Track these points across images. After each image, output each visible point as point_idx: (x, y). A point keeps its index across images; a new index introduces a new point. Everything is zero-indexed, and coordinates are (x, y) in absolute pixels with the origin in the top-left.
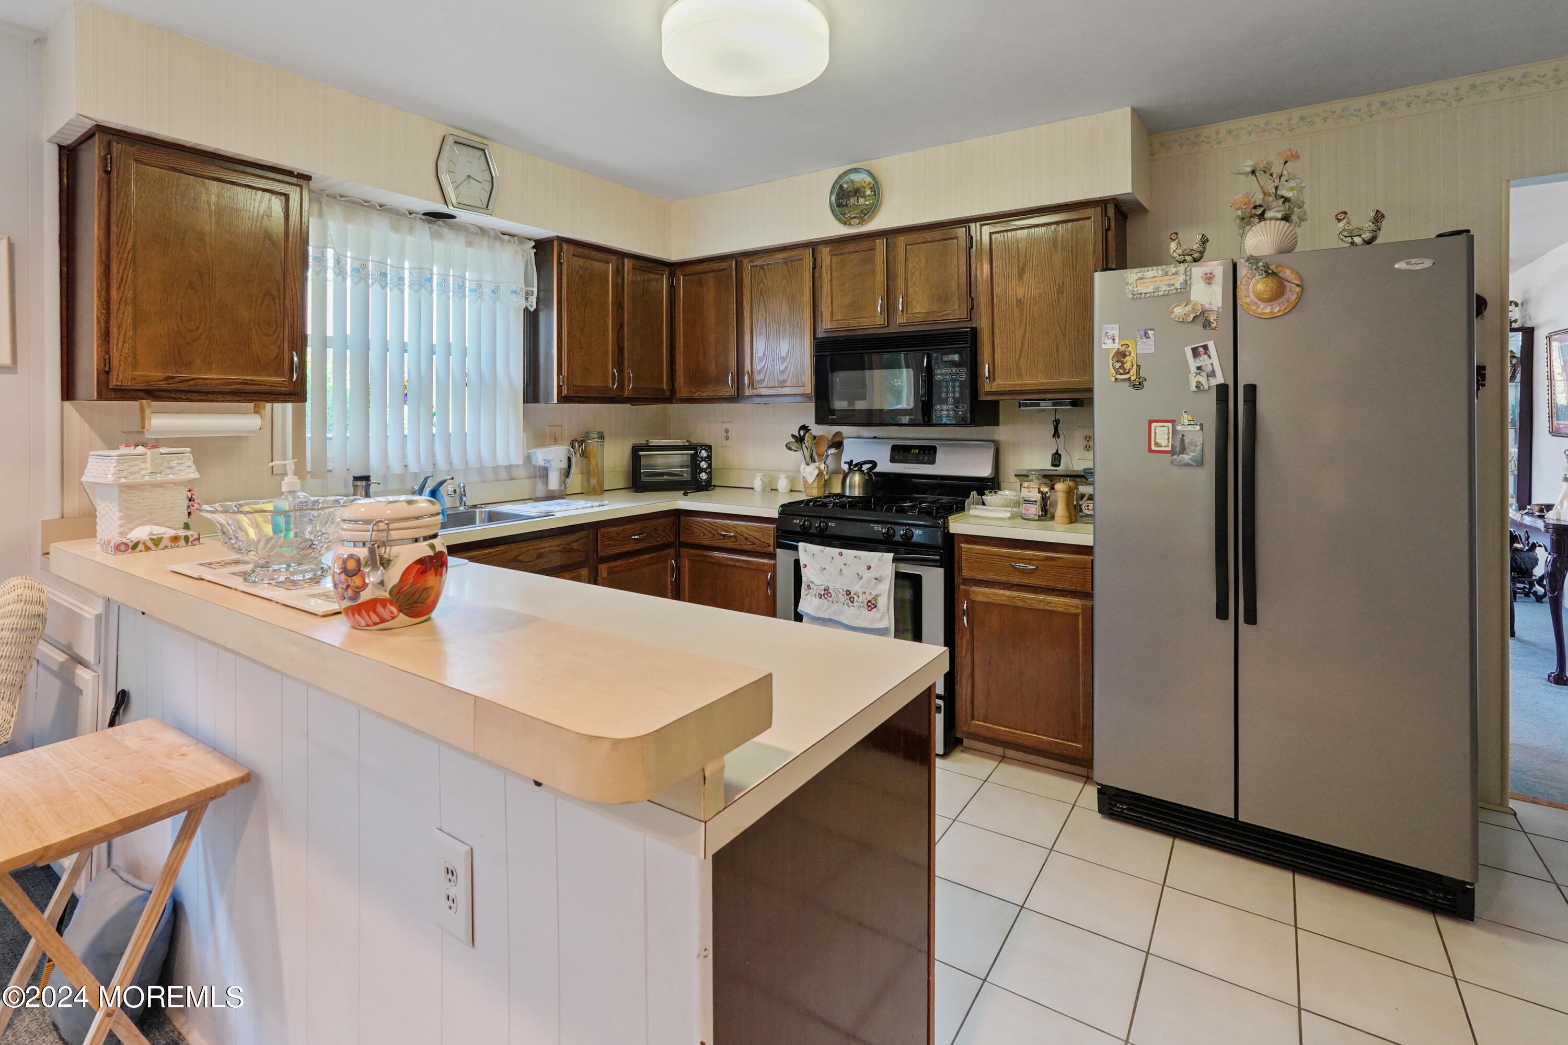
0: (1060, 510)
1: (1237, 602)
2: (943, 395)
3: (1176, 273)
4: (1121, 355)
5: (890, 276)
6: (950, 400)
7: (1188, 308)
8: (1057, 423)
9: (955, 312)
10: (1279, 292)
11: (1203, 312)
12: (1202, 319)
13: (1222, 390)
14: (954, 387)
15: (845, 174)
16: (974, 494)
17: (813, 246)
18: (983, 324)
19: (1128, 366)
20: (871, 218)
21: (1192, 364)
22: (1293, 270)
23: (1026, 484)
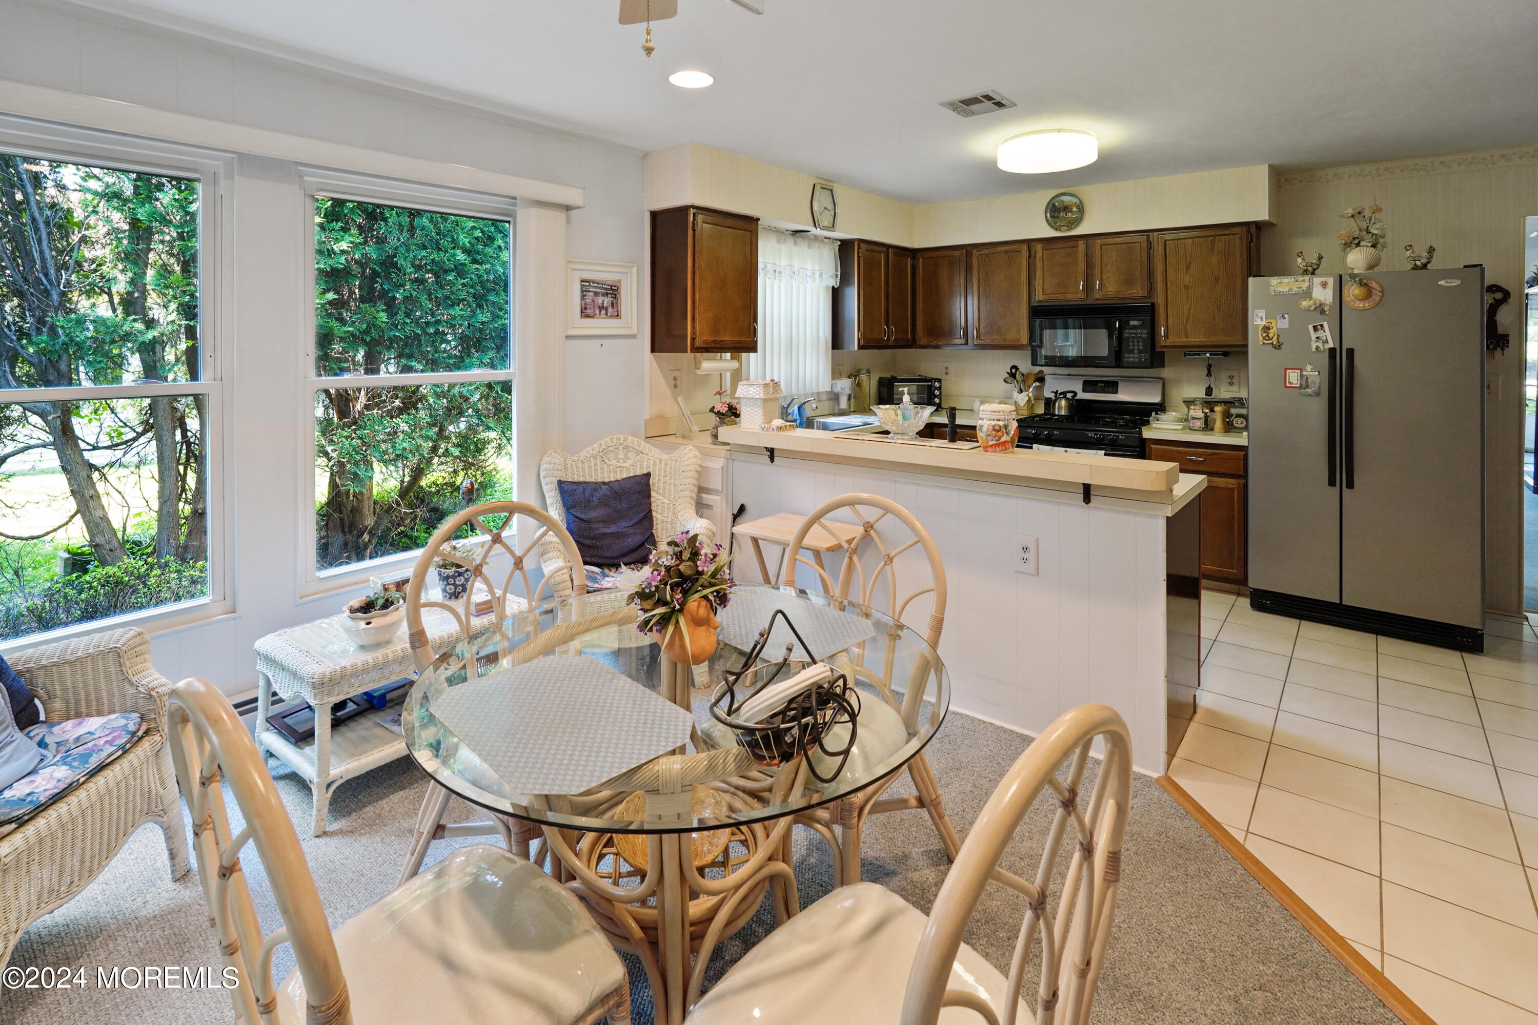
0: (1218, 424)
1: (1341, 475)
2: (1131, 347)
3: (1303, 281)
4: (1266, 329)
5: (1089, 265)
6: (1136, 351)
7: (1311, 302)
8: (1209, 368)
9: (1138, 291)
10: (1369, 295)
11: (1321, 305)
12: (1320, 309)
13: (1332, 351)
14: (1138, 342)
15: (1057, 196)
16: (1154, 413)
17: (1029, 242)
18: (1160, 300)
19: (1271, 335)
20: (1076, 227)
21: (1313, 335)
22: (1377, 283)
23: (1192, 407)
